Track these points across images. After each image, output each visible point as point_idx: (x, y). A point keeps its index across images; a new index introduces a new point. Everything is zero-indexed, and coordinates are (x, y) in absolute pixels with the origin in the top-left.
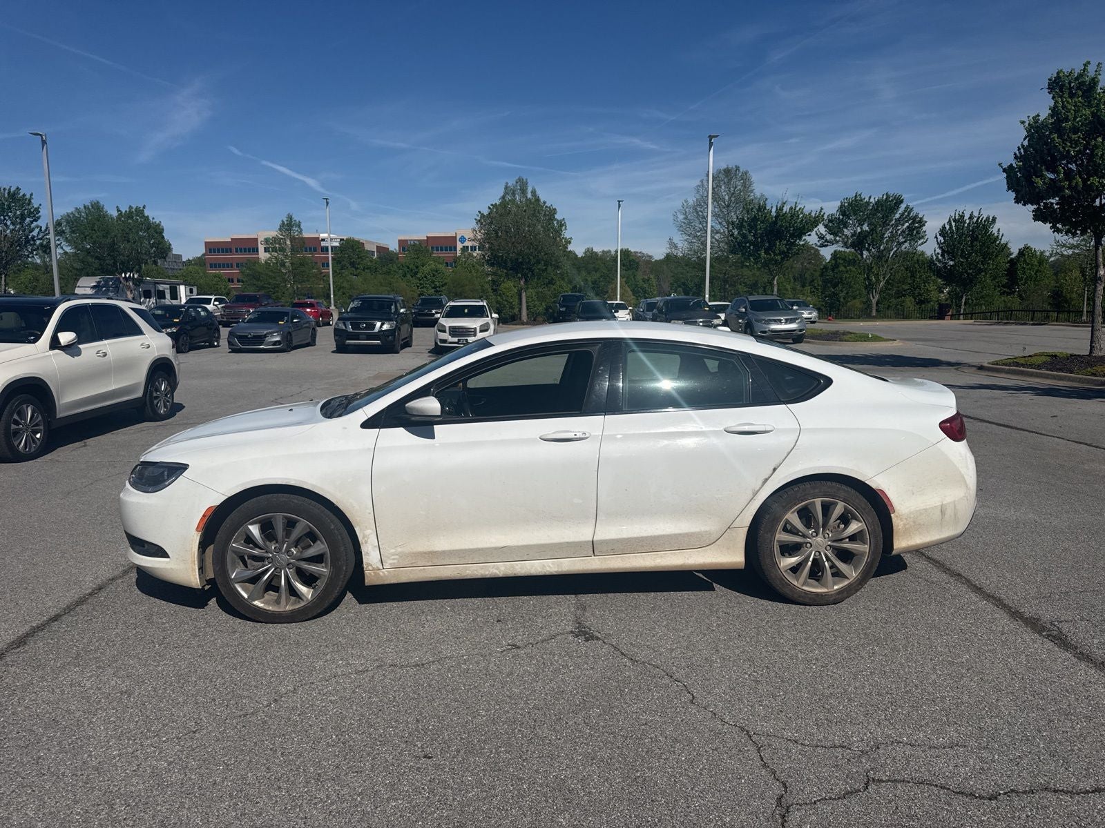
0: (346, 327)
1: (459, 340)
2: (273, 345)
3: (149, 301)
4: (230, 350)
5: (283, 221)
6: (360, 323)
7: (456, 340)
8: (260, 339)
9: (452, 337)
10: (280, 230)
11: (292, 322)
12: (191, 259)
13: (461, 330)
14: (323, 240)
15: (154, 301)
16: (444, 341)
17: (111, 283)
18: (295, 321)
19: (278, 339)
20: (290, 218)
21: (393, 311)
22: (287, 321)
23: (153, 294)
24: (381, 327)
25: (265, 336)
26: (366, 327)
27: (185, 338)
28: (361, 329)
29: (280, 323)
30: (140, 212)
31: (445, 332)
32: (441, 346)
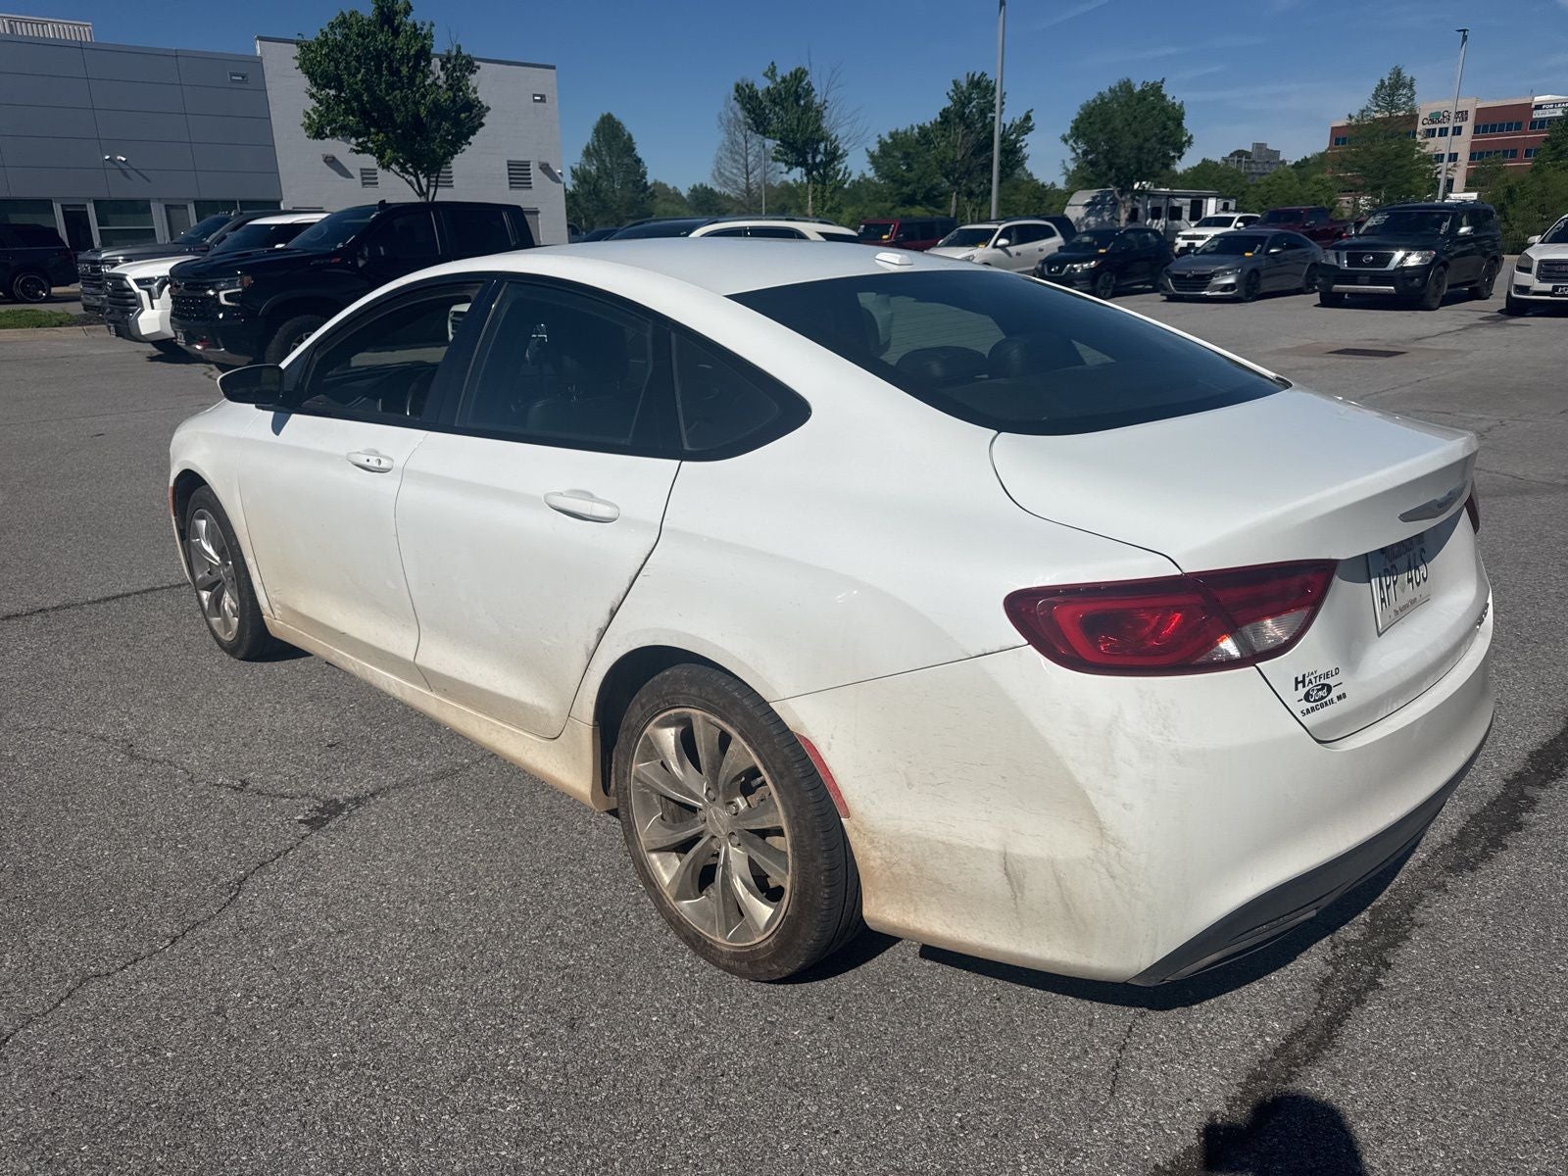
0: (1338, 262)
1: (1555, 288)
2: (1222, 290)
3: (1157, 224)
4: (1165, 298)
5: (1382, 81)
6: (1365, 254)
7: (1548, 287)
8: (1203, 280)
9: (1541, 281)
10: (1375, 96)
11: (1267, 253)
12: (1309, 156)
13: (1556, 268)
14: (1539, 107)
15: (1164, 223)
16: (1524, 289)
17: (1108, 198)
18: (1273, 251)
19: (1231, 280)
20: (1398, 73)
21: (1442, 232)
22: (1259, 252)
23: (1163, 214)
24: (1403, 259)
25: (1212, 275)
26: (1373, 261)
27: (1108, 278)
28: (1365, 265)
29: (1247, 254)
30: (1156, 89)
31: (1528, 270)
32: (1515, 298)
